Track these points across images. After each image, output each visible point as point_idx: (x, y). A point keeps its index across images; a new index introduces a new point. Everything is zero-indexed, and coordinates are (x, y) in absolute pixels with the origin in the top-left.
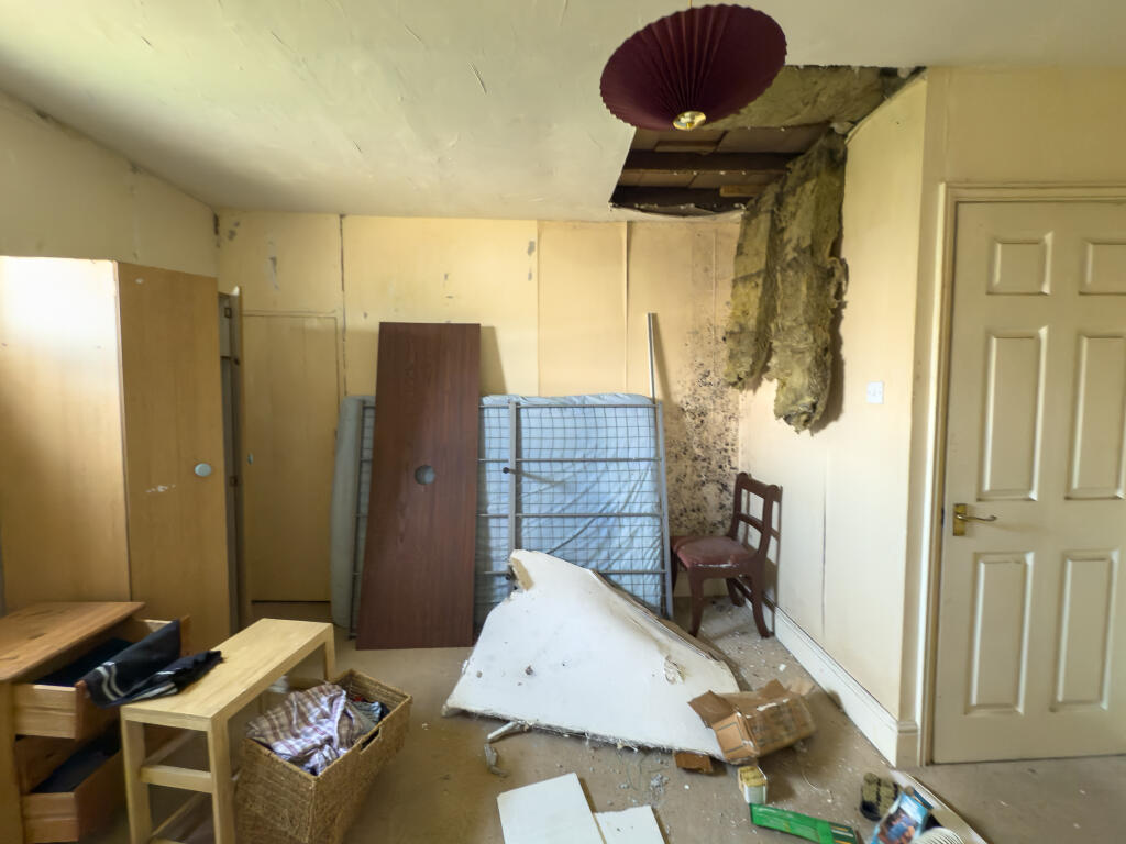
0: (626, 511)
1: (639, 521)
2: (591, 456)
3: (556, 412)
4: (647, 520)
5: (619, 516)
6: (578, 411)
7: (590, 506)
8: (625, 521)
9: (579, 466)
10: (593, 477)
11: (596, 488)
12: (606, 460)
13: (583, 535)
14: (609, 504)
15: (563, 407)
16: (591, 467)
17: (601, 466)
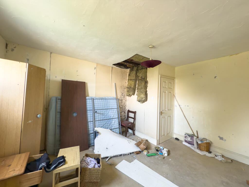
0: (113, 118)
1: (116, 119)
2: (107, 108)
3: (101, 100)
4: (117, 119)
5: (112, 119)
6: (104, 100)
7: (107, 118)
8: (113, 119)
9: (105, 110)
10: (107, 112)
11: (108, 114)
12: (109, 109)
13: (106, 123)
14: (111, 117)
15: (102, 99)
16: (107, 110)
17: (109, 110)
